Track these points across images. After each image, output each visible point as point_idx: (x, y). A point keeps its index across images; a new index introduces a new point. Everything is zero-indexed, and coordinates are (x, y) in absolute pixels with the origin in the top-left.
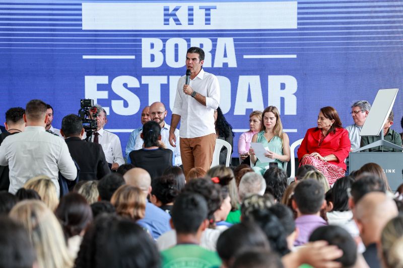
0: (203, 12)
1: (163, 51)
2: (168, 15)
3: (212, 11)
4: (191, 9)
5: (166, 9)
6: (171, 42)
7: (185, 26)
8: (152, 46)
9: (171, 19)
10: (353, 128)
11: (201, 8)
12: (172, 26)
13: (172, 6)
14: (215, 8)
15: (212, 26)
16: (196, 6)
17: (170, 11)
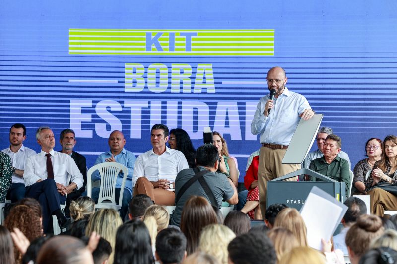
1: (145, 76)
4: (172, 36)
5: (149, 35)
6: (153, 68)
8: (135, 71)
9: (153, 46)
10: (316, 154)
11: (182, 34)
14: (195, 34)
17: (153, 37)
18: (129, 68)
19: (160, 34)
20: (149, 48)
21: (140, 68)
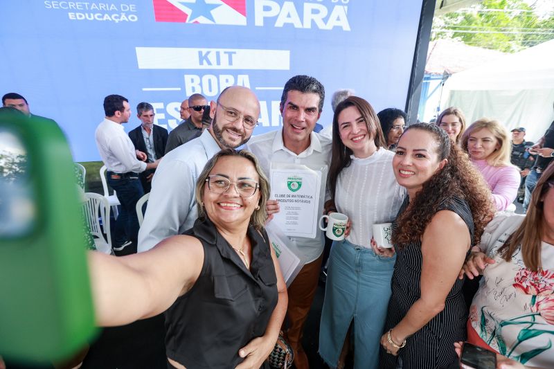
0: (227, 55)
1: (201, 84)
2: (203, 58)
3: (233, 55)
4: (218, 54)
5: (200, 53)
6: (206, 78)
7: (214, 66)
8: (192, 81)
9: (205, 62)
11: (225, 53)
12: (205, 66)
13: (204, 51)
14: (235, 53)
15: (234, 67)
16: (222, 51)
17: (203, 55)
18: (187, 78)
19: (208, 53)
20: (201, 63)
21: (197, 78)
